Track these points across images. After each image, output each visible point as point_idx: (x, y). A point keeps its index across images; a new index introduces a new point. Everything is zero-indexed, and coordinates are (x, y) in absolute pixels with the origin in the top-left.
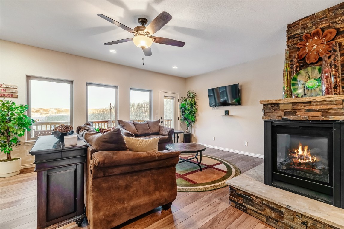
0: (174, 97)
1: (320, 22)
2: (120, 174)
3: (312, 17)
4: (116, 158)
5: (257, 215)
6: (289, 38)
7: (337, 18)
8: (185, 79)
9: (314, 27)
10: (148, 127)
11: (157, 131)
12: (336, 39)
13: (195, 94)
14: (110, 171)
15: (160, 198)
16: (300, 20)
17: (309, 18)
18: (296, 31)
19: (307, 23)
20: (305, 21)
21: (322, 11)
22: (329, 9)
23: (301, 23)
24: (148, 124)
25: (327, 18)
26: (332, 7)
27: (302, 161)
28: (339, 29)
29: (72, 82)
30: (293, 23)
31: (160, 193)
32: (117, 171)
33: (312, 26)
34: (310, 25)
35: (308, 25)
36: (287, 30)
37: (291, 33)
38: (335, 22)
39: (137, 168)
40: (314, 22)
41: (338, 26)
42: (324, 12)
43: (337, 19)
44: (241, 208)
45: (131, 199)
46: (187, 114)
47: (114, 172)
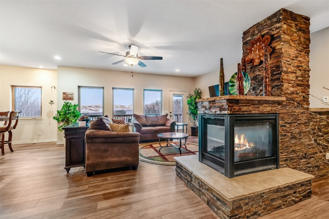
0: (183, 95)
1: (263, 29)
2: (101, 143)
3: (258, 25)
4: (97, 133)
5: (184, 180)
6: (244, 44)
7: (273, 25)
8: (194, 79)
9: (259, 34)
10: (157, 120)
11: (163, 123)
12: (272, 44)
13: (201, 91)
14: (95, 140)
15: (126, 160)
16: (251, 28)
17: (256, 26)
18: (248, 37)
19: (255, 31)
20: (253, 29)
21: (263, 20)
22: (268, 18)
23: (251, 30)
24: (157, 117)
25: (266, 26)
26: (270, 16)
27: (239, 148)
28: (274, 35)
29: (103, 88)
30: (246, 31)
31: (126, 158)
32: (98, 140)
33: (258, 33)
34: (256, 32)
35: (255, 33)
36: (242, 37)
37: (245, 40)
38: (272, 29)
39: (109, 140)
40: (259, 29)
41: (273, 33)
42: (265, 21)
43: (273, 27)
44: (179, 175)
45: (107, 157)
46: (193, 110)
47: (96, 141)
